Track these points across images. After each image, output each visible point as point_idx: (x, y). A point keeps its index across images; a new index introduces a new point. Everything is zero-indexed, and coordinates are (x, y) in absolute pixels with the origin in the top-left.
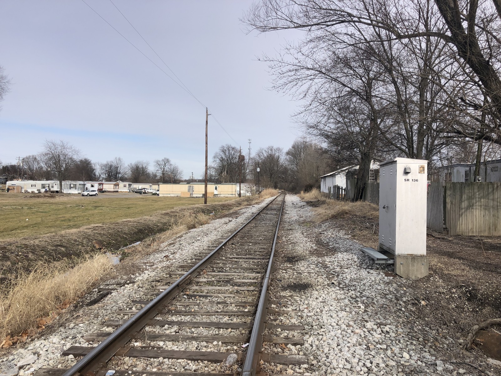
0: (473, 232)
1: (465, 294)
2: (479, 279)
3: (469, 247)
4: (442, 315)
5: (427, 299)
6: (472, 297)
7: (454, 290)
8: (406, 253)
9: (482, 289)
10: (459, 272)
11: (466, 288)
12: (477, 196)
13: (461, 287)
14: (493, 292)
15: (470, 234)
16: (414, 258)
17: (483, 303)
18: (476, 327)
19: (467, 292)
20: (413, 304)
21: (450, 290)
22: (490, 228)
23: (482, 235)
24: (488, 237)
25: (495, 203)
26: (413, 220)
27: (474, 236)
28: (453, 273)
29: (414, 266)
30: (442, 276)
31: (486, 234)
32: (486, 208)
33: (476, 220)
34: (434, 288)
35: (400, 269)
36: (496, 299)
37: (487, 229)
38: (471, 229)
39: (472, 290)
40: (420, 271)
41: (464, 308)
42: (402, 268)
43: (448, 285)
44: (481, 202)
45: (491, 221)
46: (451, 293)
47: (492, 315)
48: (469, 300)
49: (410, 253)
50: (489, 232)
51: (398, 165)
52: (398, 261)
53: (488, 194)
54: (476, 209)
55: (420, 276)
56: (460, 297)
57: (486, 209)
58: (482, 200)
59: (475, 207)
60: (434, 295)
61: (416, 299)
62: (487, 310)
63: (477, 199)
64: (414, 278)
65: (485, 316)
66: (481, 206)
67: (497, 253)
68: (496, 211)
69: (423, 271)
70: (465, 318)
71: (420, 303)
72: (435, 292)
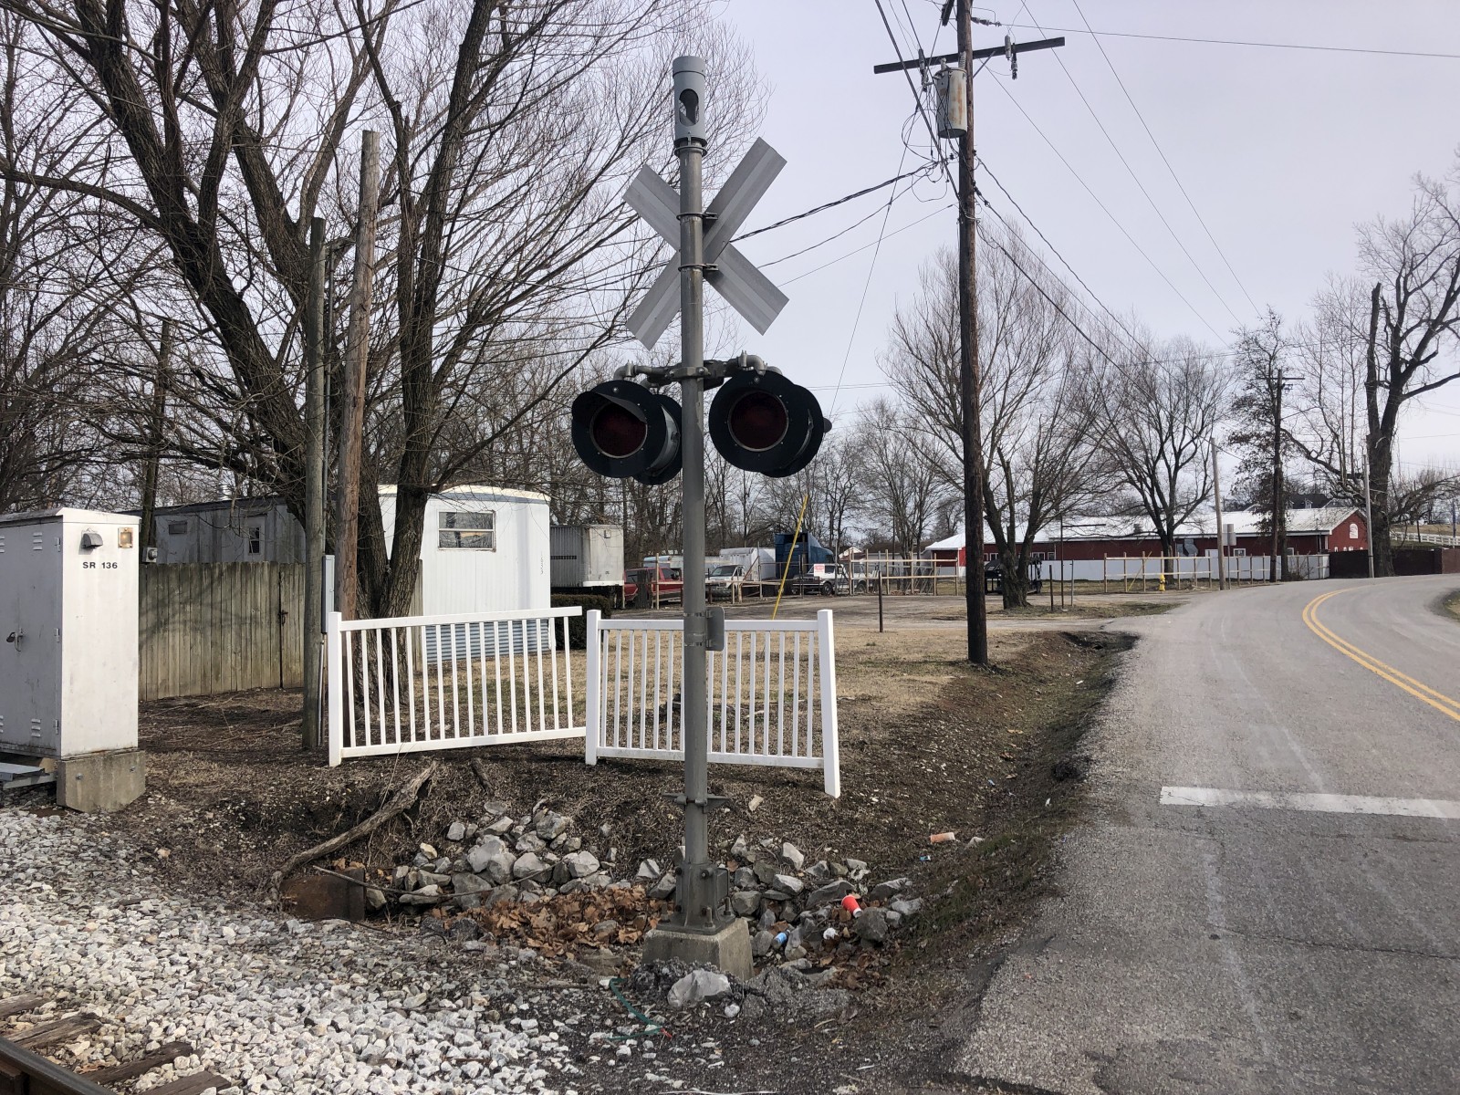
0: (166, 689)
1: (234, 817)
2: (251, 782)
3: (177, 723)
4: (208, 866)
5: (165, 844)
6: (249, 820)
7: (210, 815)
8: (89, 749)
9: (266, 798)
10: (203, 777)
11: (234, 805)
12: (177, 598)
13: (223, 805)
14: (288, 802)
15: (161, 696)
16: (109, 757)
17: (273, 829)
18: (277, 874)
19: (237, 812)
20: (144, 860)
21: (201, 817)
22: (205, 675)
23: (188, 693)
24: (201, 697)
25: (217, 613)
26: (104, 664)
27: (172, 699)
28: (191, 780)
29: (110, 776)
30: (171, 792)
31: (197, 691)
32: (197, 626)
33: (174, 659)
34: (167, 821)
35: (74, 793)
36: (296, 814)
37: (199, 677)
38: (164, 681)
39: (247, 805)
40: (126, 787)
41: (239, 847)
42: (79, 790)
43: (193, 808)
44: (185, 613)
45: (209, 658)
46: (205, 821)
47: (295, 846)
48: (245, 827)
49: (99, 747)
50: (204, 686)
51: (65, 526)
52: (71, 773)
53: (201, 593)
54: (174, 630)
55: (125, 801)
56: (225, 827)
57: (195, 630)
58: (188, 608)
59: (171, 627)
60: (175, 834)
61: (144, 849)
62: (283, 839)
63: (177, 606)
64: (110, 807)
65: (282, 852)
66: (185, 622)
67: (247, 727)
68: (218, 633)
69: (132, 787)
70: (251, 865)
71: (157, 854)
72: (175, 827)
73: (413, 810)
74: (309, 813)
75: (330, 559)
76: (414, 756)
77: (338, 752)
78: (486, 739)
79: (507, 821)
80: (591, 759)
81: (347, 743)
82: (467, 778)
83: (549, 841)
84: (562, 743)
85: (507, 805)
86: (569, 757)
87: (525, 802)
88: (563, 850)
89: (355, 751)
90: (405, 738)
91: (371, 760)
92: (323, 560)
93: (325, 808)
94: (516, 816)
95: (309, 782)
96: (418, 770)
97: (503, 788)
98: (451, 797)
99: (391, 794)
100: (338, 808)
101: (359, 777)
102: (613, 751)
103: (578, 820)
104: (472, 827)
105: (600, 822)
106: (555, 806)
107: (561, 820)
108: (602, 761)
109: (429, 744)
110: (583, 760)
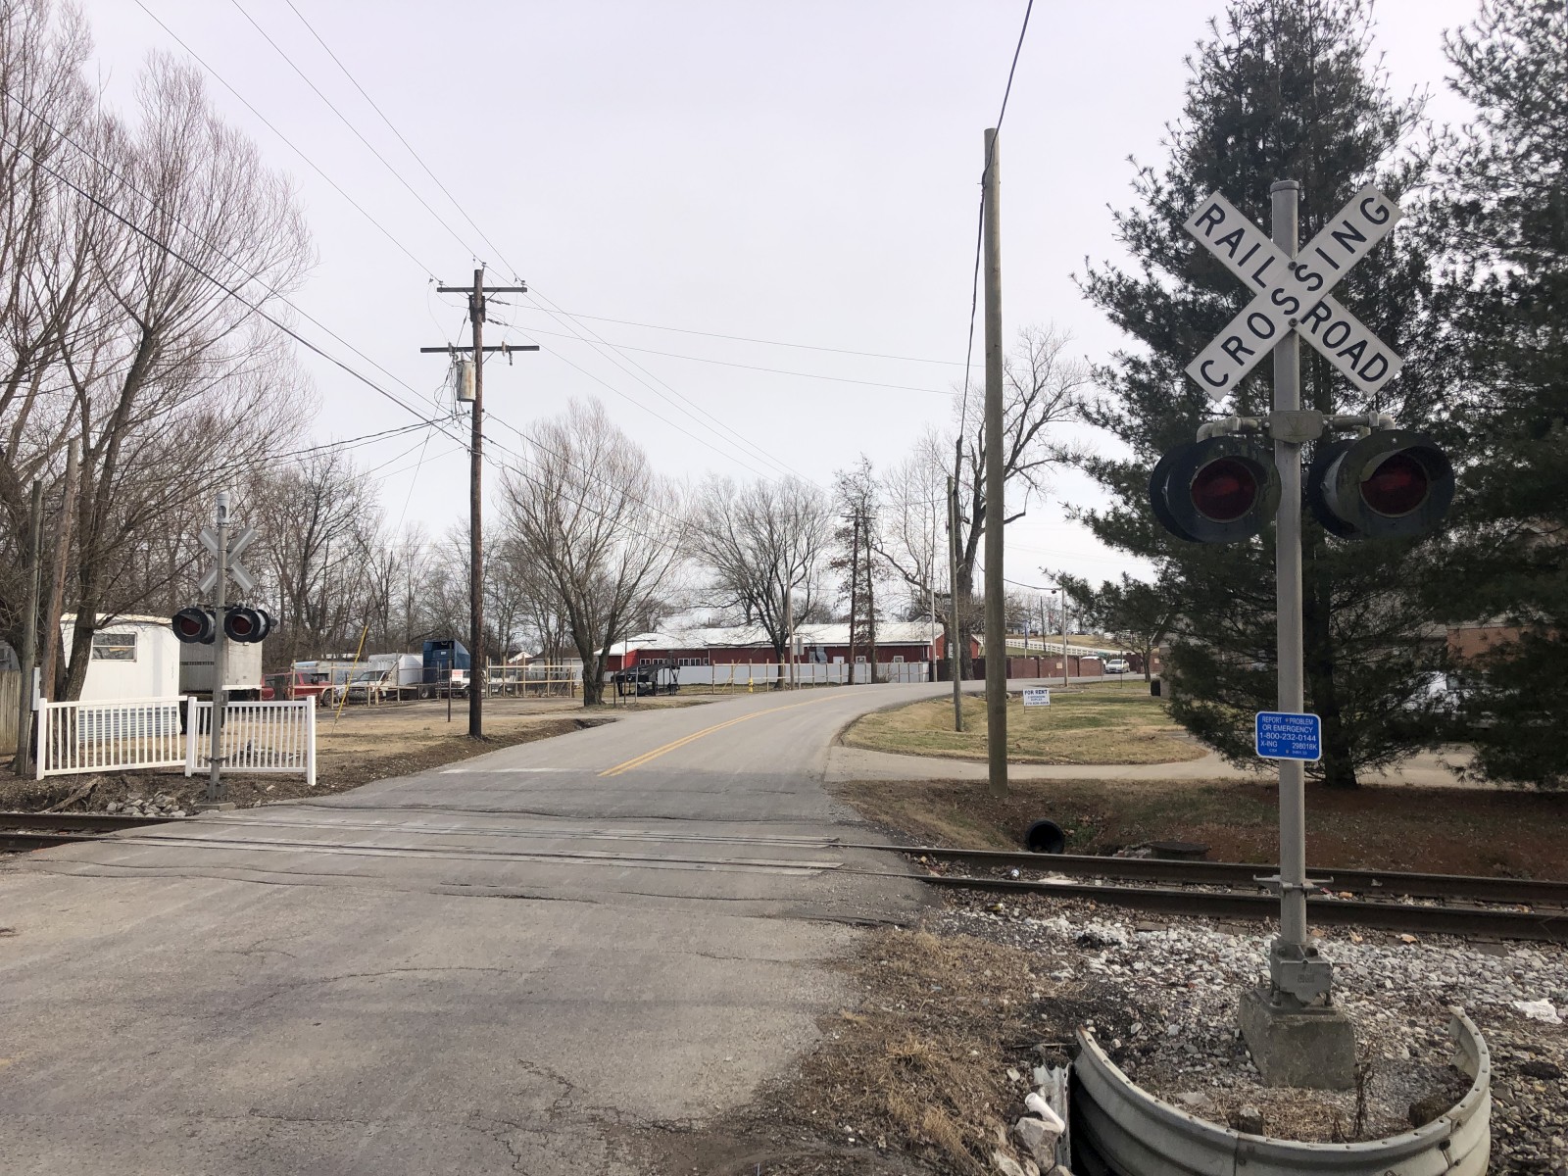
36: (22, 799)
73: (88, 798)
74: (29, 799)
75: (37, 670)
76: (89, 774)
77: (41, 772)
78: (129, 766)
79: (140, 801)
80: (188, 774)
81: (47, 768)
82: (117, 783)
83: (162, 809)
84: (173, 768)
85: (140, 795)
86: (178, 774)
87: (151, 792)
88: (170, 811)
89: (52, 772)
90: (82, 765)
91: (62, 777)
92: (33, 670)
93: (37, 798)
94: (146, 799)
95: (27, 786)
96: (90, 780)
97: (138, 787)
98: (109, 792)
99: (75, 791)
100: (45, 797)
101: (55, 784)
102: (199, 770)
103: (178, 799)
104: (121, 805)
105: (190, 799)
106: (167, 794)
107: (168, 798)
108: (195, 775)
109: (96, 769)
110: (184, 774)
